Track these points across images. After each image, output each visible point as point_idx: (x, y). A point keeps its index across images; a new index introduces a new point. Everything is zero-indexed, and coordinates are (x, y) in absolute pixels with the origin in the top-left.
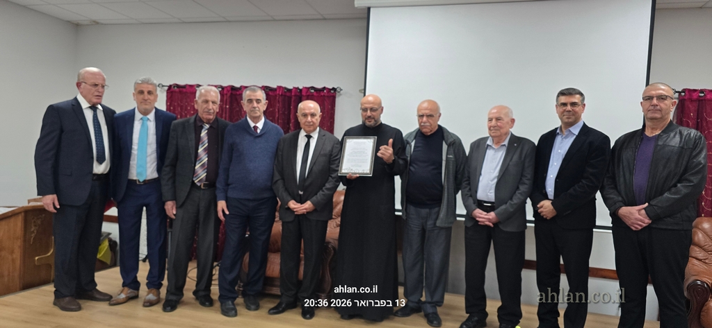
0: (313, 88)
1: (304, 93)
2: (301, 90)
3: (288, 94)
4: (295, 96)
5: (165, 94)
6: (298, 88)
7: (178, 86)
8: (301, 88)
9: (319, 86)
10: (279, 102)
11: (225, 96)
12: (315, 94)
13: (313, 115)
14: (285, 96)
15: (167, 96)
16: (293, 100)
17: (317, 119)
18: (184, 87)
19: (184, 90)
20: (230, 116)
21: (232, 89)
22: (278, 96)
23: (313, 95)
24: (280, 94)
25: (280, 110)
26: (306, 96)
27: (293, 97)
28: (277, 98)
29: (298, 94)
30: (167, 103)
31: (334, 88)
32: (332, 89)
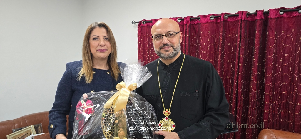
1: (272, 16)
2: (266, 14)
4: (260, 19)
5: (137, 29)
6: (263, 11)
7: (146, 21)
10: (241, 27)
11: (185, 26)
12: (285, 15)
14: (247, 20)
16: (258, 24)
18: (151, 21)
20: (189, 44)
21: (191, 19)
22: (240, 21)
23: (282, 17)
24: (243, 19)
25: (242, 35)
26: (275, 18)
27: (259, 21)
28: (239, 24)
29: (263, 17)
30: (138, 35)
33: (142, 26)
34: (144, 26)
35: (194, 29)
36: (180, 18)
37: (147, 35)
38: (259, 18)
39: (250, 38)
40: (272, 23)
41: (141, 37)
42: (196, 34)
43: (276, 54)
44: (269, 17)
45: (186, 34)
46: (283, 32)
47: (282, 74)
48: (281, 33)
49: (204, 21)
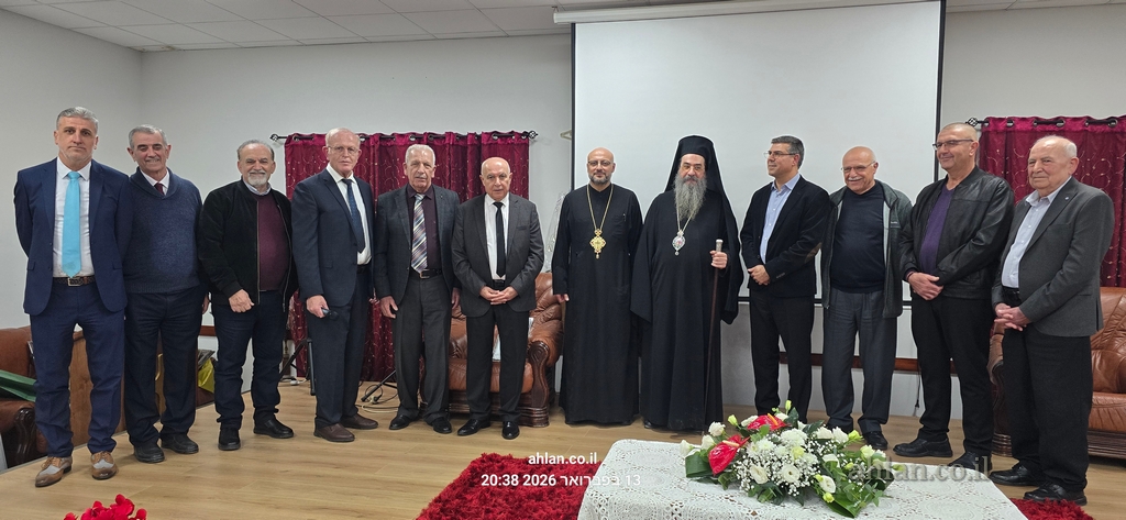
0: (496, 133)
1: (484, 142)
2: (479, 137)
3: (461, 143)
4: (471, 145)
5: (283, 148)
6: (475, 134)
7: (300, 137)
8: (479, 133)
9: (505, 130)
10: (449, 154)
12: (499, 141)
13: (502, 176)
14: (457, 145)
15: (286, 153)
16: (469, 151)
17: (507, 180)
18: (311, 137)
19: (310, 142)
20: (380, 177)
21: (380, 138)
22: (448, 146)
23: (496, 143)
24: (451, 144)
25: (451, 166)
26: (488, 144)
27: (470, 148)
28: (447, 150)
29: (475, 142)
30: (286, 161)
31: (525, 132)
32: (522, 135)
33: (292, 146)
34: (297, 145)
35: (387, 153)
36: (363, 136)
37: (303, 162)
38: (469, 144)
40: (485, 151)
41: (292, 165)
42: (390, 161)
44: (482, 142)
45: (374, 162)
49: (401, 142)
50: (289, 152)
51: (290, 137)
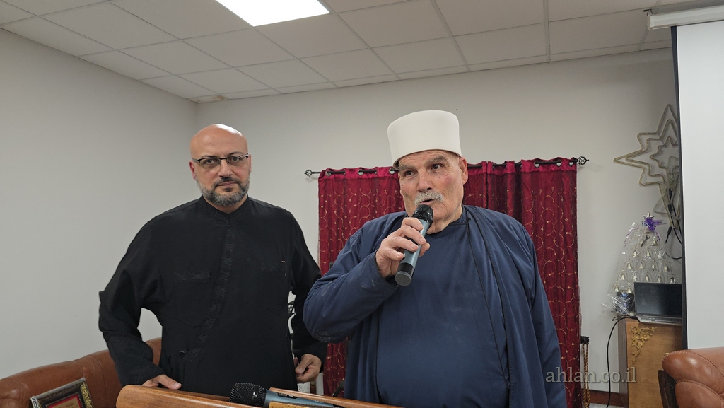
0: (538, 160)
1: (526, 169)
2: (518, 166)
3: (496, 172)
4: (512, 174)
5: (316, 182)
6: (513, 162)
7: (332, 171)
8: (516, 162)
9: (547, 157)
10: (487, 183)
12: (541, 169)
14: (494, 175)
15: (319, 186)
16: (509, 180)
18: (341, 172)
19: (341, 176)
22: (485, 175)
23: (538, 171)
24: (489, 172)
25: (489, 195)
26: (530, 173)
27: (509, 175)
28: (484, 179)
29: (515, 171)
30: (320, 195)
31: (573, 158)
32: (570, 161)
33: (325, 180)
34: (329, 179)
37: (334, 194)
38: (509, 172)
39: (499, 199)
40: (527, 179)
41: (324, 197)
43: (535, 220)
44: (522, 170)
46: (541, 190)
47: (545, 249)
48: (539, 191)
50: (322, 186)
51: (323, 172)
